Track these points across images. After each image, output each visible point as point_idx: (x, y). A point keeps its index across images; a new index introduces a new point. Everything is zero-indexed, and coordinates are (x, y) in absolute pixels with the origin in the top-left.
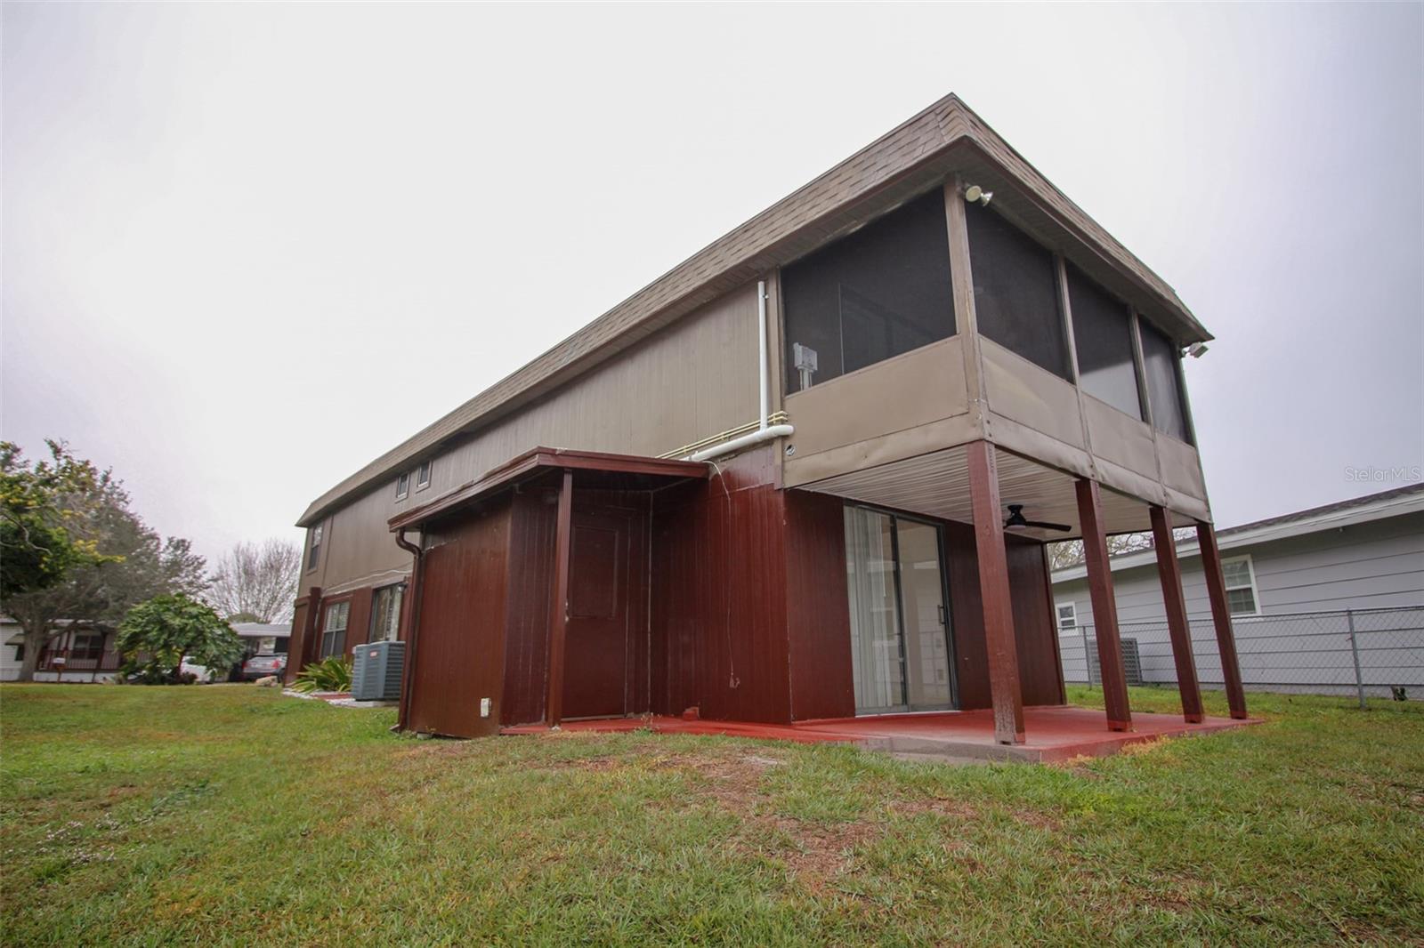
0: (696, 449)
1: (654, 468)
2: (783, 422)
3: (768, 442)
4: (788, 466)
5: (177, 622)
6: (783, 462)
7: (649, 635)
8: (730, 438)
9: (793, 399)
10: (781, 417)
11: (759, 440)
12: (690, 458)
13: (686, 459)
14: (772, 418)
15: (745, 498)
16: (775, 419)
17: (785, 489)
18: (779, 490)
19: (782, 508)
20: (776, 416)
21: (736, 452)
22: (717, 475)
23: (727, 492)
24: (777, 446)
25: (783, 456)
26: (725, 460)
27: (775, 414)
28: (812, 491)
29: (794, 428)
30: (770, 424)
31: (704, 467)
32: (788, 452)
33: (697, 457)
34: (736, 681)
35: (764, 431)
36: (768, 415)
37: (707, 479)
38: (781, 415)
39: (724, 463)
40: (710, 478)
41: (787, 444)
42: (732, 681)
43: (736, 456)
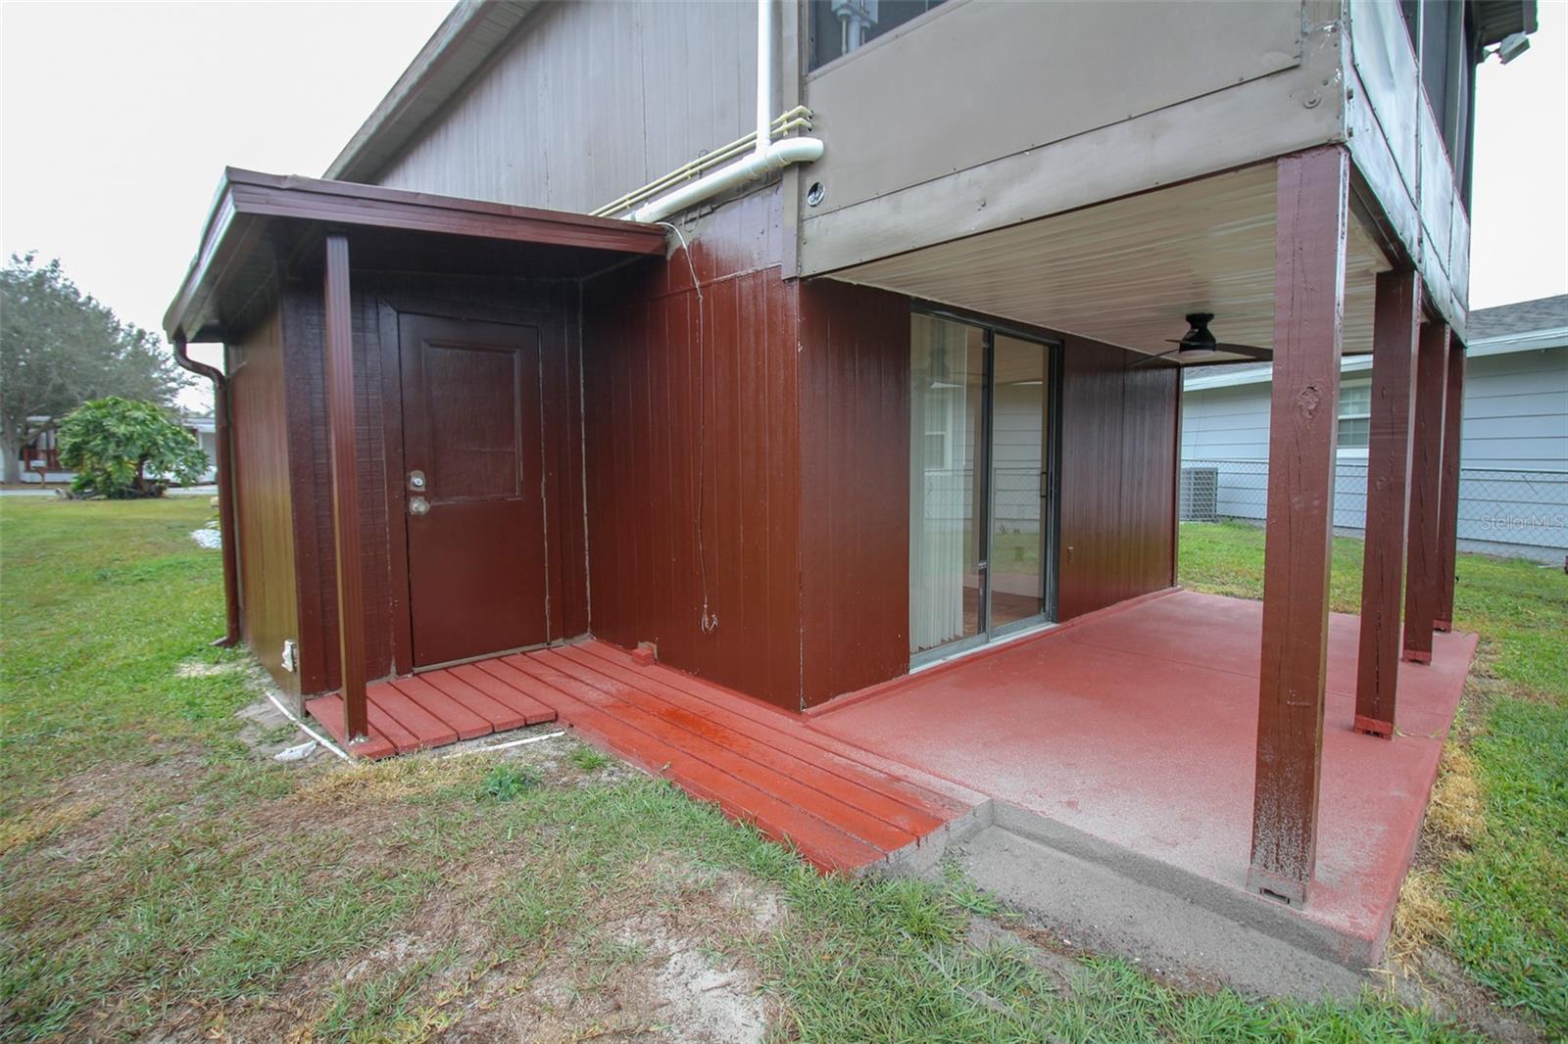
0: (646, 199)
1: (585, 235)
2: (802, 131)
3: (770, 178)
4: (810, 229)
5: (122, 430)
6: (801, 220)
7: (585, 518)
8: (701, 173)
9: (822, 81)
10: (800, 120)
11: (755, 176)
12: (633, 217)
13: (627, 218)
14: (780, 124)
15: (727, 296)
16: (786, 125)
17: (803, 279)
18: (791, 280)
19: (796, 319)
20: (789, 120)
21: (713, 201)
22: (680, 250)
23: (697, 284)
24: (790, 182)
25: (800, 208)
26: (692, 220)
27: (786, 115)
28: (855, 283)
29: (824, 144)
30: (774, 139)
31: (655, 232)
32: (810, 200)
33: (646, 214)
34: (711, 621)
35: (766, 152)
36: (772, 119)
37: (664, 257)
38: (800, 115)
39: (689, 226)
40: (669, 258)
41: (809, 184)
42: (706, 618)
43: (713, 211)
